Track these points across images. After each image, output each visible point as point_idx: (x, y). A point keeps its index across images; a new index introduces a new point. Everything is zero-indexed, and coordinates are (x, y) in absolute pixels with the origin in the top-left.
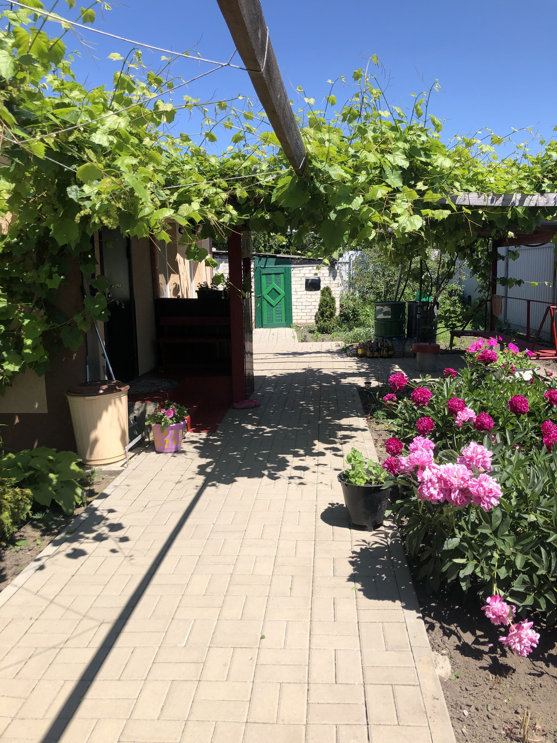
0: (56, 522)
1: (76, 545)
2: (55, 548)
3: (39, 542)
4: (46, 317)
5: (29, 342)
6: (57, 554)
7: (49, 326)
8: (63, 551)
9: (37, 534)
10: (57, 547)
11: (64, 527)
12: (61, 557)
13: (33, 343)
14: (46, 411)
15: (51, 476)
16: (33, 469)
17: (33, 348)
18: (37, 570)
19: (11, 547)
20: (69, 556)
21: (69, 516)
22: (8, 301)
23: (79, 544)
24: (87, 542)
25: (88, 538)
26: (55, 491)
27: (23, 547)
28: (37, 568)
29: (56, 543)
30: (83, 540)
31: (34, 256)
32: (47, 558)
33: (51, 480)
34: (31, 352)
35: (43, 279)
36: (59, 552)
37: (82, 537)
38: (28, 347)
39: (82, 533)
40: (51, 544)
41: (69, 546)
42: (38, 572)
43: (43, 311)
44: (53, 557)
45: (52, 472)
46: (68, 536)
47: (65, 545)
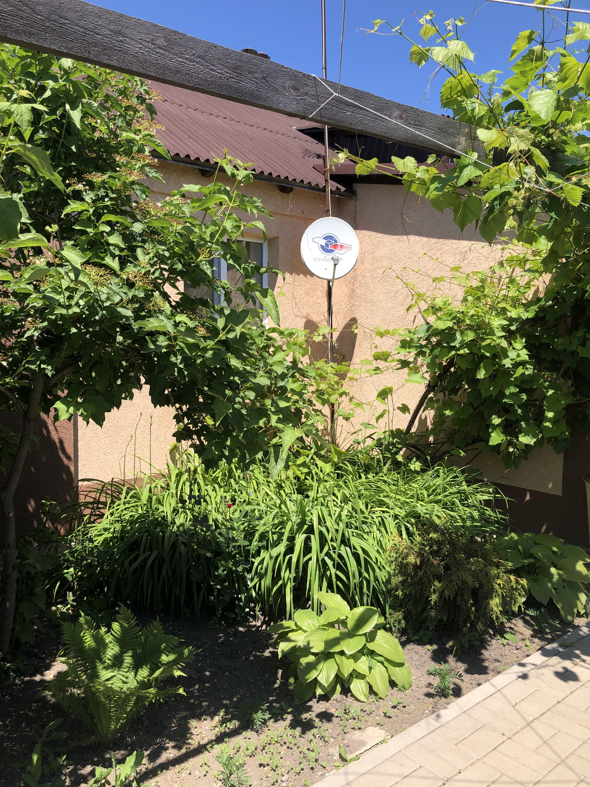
0: (551, 626)
1: (568, 664)
2: (545, 659)
3: (528, 642)
4: (573, 389)
5: (550, 415)
6: (544, 667)
7: (576, 399)
8: (552, 666)
9: (528, 632)
10: (546, 658)
11: (559, 636)
12: (549, 673)
13: (554, 416)
14: (559, 493)
15: (553, 570)
16: (535, 558)
17: (554, 421)
18: (520, 677)
19: (499, 637)
20: (558, 674)
21: (567, 625)
22: (534, 369)
23: (572, 665)
24: (582, 666)
25: (584, 661)
26: (555, 589)
27: (510, 643)
28: (520, 674)
29: (546, 653)
30: (578, 661)
31: (569, 320)
32: (533, 667)
33: (552, 575)
34: (551, 426)
35: (575, 345)
36: (547, 666)
37: (578, 657)
38: (549, 420)
39: (578, 652)
40: (540, 652)
41: (560, 663)
42: (520, 679)
43: (570, 382)
44: (538, 668)
45: (555, 566)
46: (561, 650)
47: (555, 660)
